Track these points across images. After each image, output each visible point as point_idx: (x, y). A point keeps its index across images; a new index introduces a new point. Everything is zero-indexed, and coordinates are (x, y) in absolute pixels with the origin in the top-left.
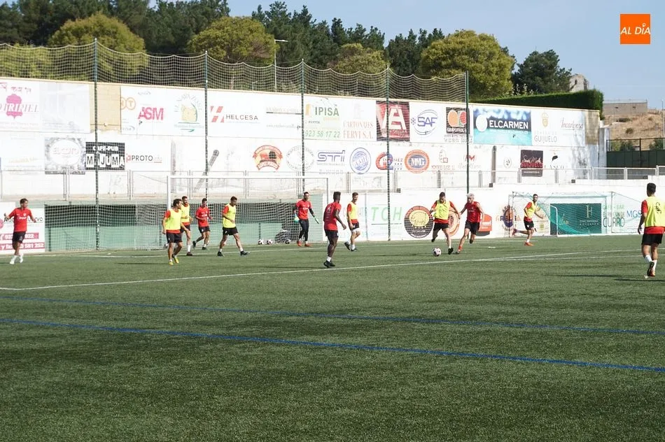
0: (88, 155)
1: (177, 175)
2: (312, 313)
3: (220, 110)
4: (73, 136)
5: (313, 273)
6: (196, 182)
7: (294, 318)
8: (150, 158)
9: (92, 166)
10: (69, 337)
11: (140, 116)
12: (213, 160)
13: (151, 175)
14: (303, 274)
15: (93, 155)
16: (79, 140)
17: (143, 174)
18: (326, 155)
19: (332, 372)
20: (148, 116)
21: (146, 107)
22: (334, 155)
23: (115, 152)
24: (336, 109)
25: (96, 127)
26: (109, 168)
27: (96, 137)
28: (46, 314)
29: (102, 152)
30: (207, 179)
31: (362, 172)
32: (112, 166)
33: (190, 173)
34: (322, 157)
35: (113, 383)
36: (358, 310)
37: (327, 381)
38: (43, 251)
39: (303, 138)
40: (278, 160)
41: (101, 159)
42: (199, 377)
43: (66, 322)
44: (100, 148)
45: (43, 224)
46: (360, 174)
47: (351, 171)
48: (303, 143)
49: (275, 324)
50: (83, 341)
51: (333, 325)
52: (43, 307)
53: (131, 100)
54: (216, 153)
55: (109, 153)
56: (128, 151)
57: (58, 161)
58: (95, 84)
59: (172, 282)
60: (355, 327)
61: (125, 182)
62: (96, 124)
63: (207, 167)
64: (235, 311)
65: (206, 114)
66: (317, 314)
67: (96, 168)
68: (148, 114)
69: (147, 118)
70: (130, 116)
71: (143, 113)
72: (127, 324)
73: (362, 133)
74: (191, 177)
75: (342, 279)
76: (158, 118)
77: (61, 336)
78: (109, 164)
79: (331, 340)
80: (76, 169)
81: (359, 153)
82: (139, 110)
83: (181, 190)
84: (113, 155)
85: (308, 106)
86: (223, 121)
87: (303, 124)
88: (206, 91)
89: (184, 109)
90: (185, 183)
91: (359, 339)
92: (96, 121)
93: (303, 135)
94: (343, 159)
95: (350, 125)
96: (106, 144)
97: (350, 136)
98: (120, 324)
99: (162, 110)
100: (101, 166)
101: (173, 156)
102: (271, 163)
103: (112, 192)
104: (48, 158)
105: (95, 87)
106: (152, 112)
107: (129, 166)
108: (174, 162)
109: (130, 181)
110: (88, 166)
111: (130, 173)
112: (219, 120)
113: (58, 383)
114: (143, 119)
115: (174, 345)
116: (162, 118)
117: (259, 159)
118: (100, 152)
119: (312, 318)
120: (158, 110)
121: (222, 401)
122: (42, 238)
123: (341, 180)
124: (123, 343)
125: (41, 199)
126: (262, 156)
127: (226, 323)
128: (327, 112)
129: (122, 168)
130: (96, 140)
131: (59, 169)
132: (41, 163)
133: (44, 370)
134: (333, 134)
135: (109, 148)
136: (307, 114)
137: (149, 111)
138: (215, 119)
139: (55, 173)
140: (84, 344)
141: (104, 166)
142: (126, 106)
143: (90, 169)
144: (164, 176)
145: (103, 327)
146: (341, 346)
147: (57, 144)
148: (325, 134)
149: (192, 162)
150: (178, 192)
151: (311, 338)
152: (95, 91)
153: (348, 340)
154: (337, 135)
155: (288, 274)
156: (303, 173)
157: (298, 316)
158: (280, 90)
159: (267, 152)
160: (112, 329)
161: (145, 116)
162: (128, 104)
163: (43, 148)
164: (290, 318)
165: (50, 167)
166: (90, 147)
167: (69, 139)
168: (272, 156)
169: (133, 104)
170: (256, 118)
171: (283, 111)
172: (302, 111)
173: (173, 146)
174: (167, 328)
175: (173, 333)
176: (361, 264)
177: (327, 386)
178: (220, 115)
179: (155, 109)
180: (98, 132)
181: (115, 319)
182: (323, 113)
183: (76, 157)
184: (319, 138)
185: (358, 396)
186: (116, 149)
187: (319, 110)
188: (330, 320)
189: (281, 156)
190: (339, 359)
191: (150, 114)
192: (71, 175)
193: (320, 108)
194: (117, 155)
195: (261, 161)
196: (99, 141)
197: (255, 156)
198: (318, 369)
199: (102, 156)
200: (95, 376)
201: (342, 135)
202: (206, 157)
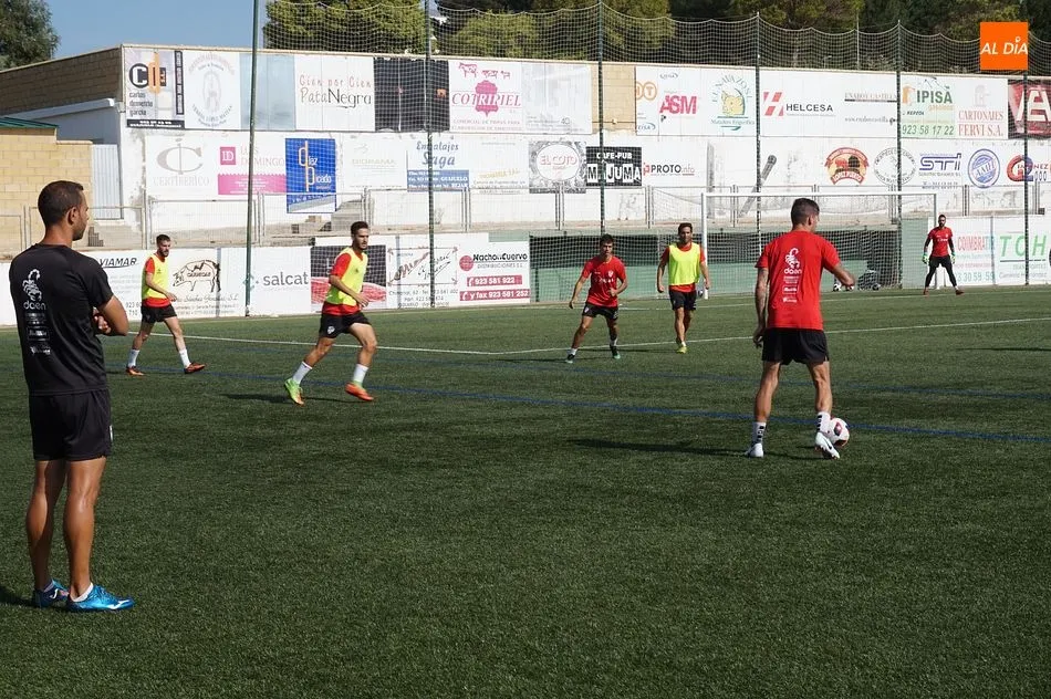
0: (589, 165)
1: (716, 193)
2: (915, 388)
3: (777, 97)
4: (569, 138)
5: (914, 331)
6: (743, 202)
7: (888, 394)
8: (676, 169)
9: (596, 181)
10: (566, 419)
11: (663, 109)
12: (768, 169)
13: (679, 192)
14: (899, 333)
15: (596, 165)
16: (576, 143)
17: (667, 191)
18: (933, 160)
19: (946, 471)
20: (675, 108)
21: (671, 96)
22: (943, 161)
23: (627, 161)
24: (948, 93)
25: (601, 126)
26: (618, 183)
27: (601, 138)
28: (534, 387)
29: (609, 161)
30: (759, 197)
31: (986, 185)
32: (624, 181)
33: (734, 188)
34: (927, 163)
35: (631, 483)
36: (982, 384)
37: (939, 483)
38: (527, 301)
39: (899, 136)
40: (860, 169)
41: (608, 172)
42: (751, 476)
43: (562, 398)
44: (606, 156)
45: (527, 264)
46: (983, 187)
47: (969, 183)
48: (899, 144)
49: (861, 403)
50: (586, 425)
51: (946, 405)
52: (529, 378)
53: (649, 85)
54: (772, 160)
55: (618, 163)
56: (646, 159)
57: (549, 174)
58: (600, 64)
59: (710, 344)
60: (978, 408)
61: (641, 203)
62: (601, 121)
63: (758, 181)
64: (802, 384)
65: (758, 103)
66: (923, 389)
67: (602, 184)
68: (675, 105)
69: (674, 112)
70: (649, 109)
71: (666, 105)
72: (648, 402)
73: (986, 129)
74: (736, 194)
75: (957, 339)
76: (688, 112)
77: (557, 418)
78: (619, 178)
79: (943, 425)
80: (573, 186)
81: (983, 157)
82: (661, 99)
83: (721, 213)
84: (624, 165)
85: (906, 89)
86: (781, 113)
87: (899, 116)
88: (757, 70)
89: (726, 96)
90: (727, 203)
91: (986, 424)
92: (601, 117)
93: (899, 132)
94: (957, 167)
95: (969, 115)
96: (616, 150)
97: (969, 132)
98: (637, 401)
99: (694, 99)
100: (608, 181)
101: (710, 165)
102: (853, 174)
103: (624, 218)
104: (534, 170)
105: (600, 68)
106: (679, 103)
107: (647, 180)
108: (712, 174)
109: (649, 202)
110: (590, 181)
111: (650, 190)
112: (777, 111)
113: (552, 482)
114: (666, 113)
115: (715, 432)
116: (694, 112)
117: (834, 167)
118: (607, 160)
119: (914, 394)
120: (689, 101)
121: (786, 509)
122: (526, 283)
123: (955, 196)
124: (642, 428)
125: (524, 228)
126: (838, 163)
127: (789, 401)
128: (935, 97)
129: (637, 183)
130: (601, 143)
131: (550, 186)
132: (524, 176)
133: (532, 464)
134: (943, 130)
135: (619, 155)
136: (906, 101)
137: (675, 100)
138: (770, 111)
139: (544, 191)
140: (587, 429)
141: (612, 181)
142: (643, 95)
143: (593, 184)
144: (697, 193)
145: (615, 406)
146: (958, 435)
147: (546, 151)
148: (931, 130)
149: (738, 172)
150: (717, 216)
151: (913, 423)
152: (600, 72)
153: (969, 426)
154: (949, 131)
155: (878, 333)
156: (900, 187)
157: (893, 391)
158: (865, 67)
159: (846, 157)
160: (627, 409)
161: (669, 109)
162: (646, 91)
163: (527, 157)
164: (881, 394)
165: (536, 183)
166: (592, 154)
167: (563, 143)
168: (854, 163)
169: (653, 91)
170: (830, 108)
171: (869, 98)
172: (899, 96)
173: (710, 150)
174: (704, 408)
175: (714, 415)
176: (986, 318)
177: (940, 491)
178: (778, 106)
179: (684, 98)
180: (604, 131)
181: (630, 395)
182: (928, 100)
183: (572, 169)
184: (923, 136)
185: (985, 505)
186: (629, 156)
187: (922, 96)
188: (941, 398)
189: (866, 164)
190: (956, 453)
191: (677, 105)
192: (565, 195)
193: (923, 92)
194: (631, 165)
195: (837, 171)
196: (605, 145)
197: (828, 164)
198: (925, 466)
199: (609, 166)
200: (604, 473)
201: (956, 131)
202: (758, 165)
